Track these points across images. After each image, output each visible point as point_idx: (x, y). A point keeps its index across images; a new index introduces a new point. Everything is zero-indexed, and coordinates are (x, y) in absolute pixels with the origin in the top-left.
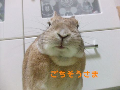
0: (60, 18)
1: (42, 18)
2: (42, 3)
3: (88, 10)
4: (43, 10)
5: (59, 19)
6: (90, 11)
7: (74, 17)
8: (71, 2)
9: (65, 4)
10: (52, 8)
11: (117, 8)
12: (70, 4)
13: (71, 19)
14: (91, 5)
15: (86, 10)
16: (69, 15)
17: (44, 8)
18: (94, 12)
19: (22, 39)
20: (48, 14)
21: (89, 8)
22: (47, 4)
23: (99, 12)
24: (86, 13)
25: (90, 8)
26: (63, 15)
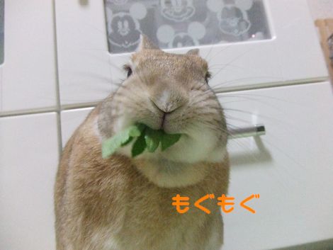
0: (158, 55)
1: (108, 53)
2: (109, 11)
3: (236, 31)
4: (111, 31)
5: (154, 58)
6: (241, 33)
7: (196, 52)
8: (189, 8)
9: (172, 15)
10: (138, 27)
11: (317, 23)
12: (186, 14)
13: (188, 58)
14: (245, 17)
15: (230, 30)
16: (184, 45)
17: (115, 27)
18: (253, 36)
19: (54, 113)
20: (127, 43)
21: (239, 24)
22: (122, 15)
23: (267, 34)
24: (230, 39)
25: (243, 24)
26: (166, 46)
